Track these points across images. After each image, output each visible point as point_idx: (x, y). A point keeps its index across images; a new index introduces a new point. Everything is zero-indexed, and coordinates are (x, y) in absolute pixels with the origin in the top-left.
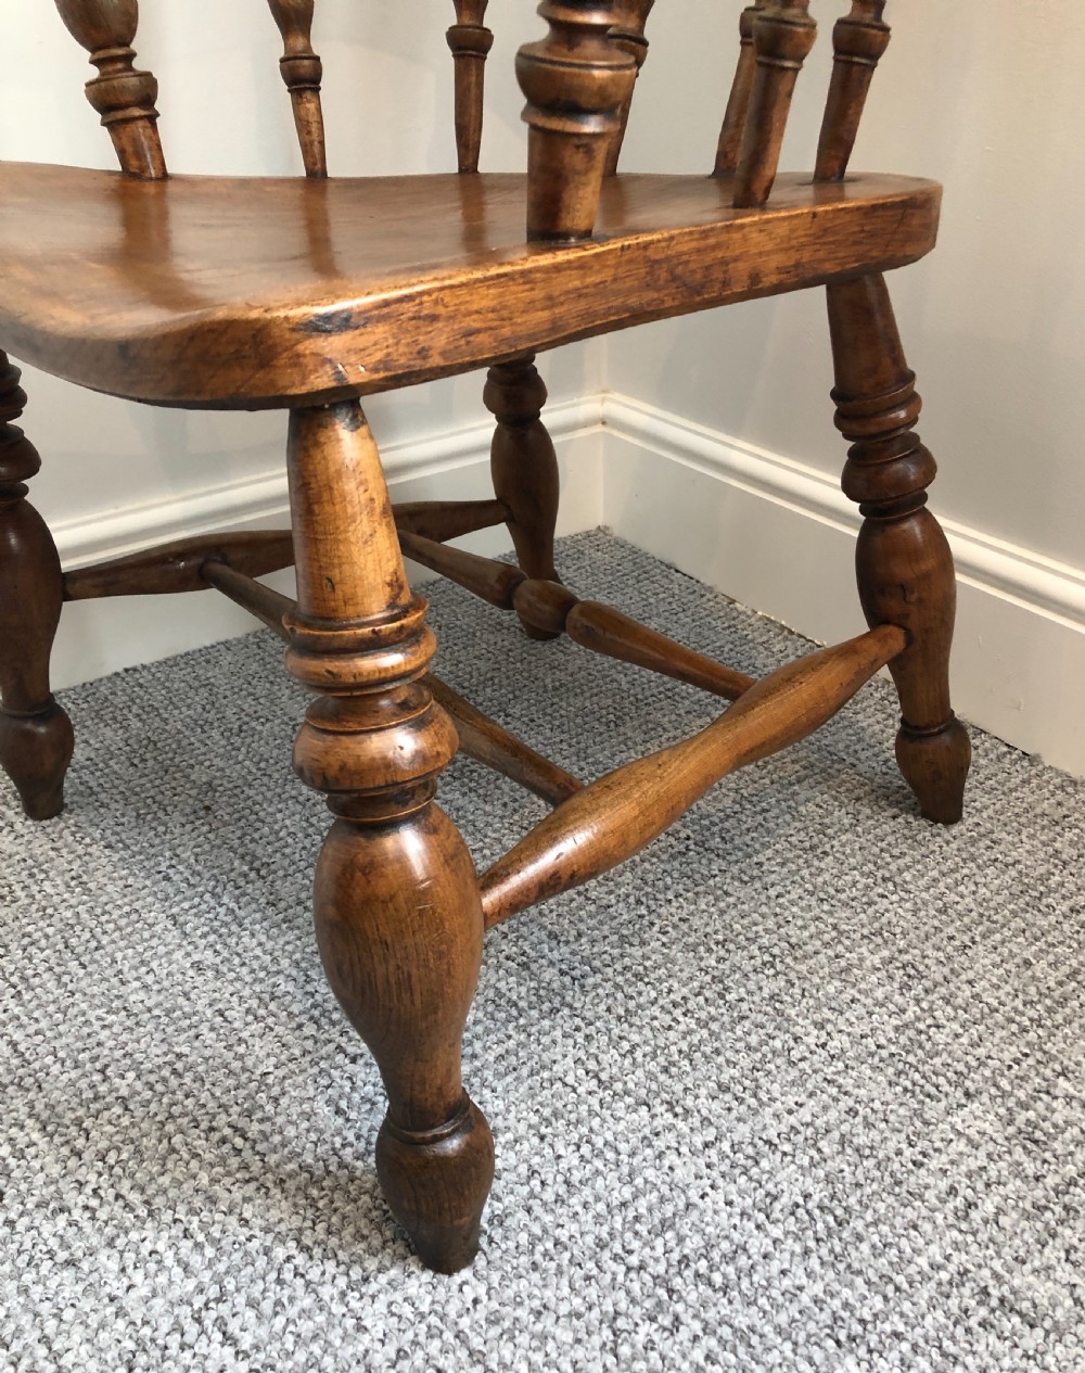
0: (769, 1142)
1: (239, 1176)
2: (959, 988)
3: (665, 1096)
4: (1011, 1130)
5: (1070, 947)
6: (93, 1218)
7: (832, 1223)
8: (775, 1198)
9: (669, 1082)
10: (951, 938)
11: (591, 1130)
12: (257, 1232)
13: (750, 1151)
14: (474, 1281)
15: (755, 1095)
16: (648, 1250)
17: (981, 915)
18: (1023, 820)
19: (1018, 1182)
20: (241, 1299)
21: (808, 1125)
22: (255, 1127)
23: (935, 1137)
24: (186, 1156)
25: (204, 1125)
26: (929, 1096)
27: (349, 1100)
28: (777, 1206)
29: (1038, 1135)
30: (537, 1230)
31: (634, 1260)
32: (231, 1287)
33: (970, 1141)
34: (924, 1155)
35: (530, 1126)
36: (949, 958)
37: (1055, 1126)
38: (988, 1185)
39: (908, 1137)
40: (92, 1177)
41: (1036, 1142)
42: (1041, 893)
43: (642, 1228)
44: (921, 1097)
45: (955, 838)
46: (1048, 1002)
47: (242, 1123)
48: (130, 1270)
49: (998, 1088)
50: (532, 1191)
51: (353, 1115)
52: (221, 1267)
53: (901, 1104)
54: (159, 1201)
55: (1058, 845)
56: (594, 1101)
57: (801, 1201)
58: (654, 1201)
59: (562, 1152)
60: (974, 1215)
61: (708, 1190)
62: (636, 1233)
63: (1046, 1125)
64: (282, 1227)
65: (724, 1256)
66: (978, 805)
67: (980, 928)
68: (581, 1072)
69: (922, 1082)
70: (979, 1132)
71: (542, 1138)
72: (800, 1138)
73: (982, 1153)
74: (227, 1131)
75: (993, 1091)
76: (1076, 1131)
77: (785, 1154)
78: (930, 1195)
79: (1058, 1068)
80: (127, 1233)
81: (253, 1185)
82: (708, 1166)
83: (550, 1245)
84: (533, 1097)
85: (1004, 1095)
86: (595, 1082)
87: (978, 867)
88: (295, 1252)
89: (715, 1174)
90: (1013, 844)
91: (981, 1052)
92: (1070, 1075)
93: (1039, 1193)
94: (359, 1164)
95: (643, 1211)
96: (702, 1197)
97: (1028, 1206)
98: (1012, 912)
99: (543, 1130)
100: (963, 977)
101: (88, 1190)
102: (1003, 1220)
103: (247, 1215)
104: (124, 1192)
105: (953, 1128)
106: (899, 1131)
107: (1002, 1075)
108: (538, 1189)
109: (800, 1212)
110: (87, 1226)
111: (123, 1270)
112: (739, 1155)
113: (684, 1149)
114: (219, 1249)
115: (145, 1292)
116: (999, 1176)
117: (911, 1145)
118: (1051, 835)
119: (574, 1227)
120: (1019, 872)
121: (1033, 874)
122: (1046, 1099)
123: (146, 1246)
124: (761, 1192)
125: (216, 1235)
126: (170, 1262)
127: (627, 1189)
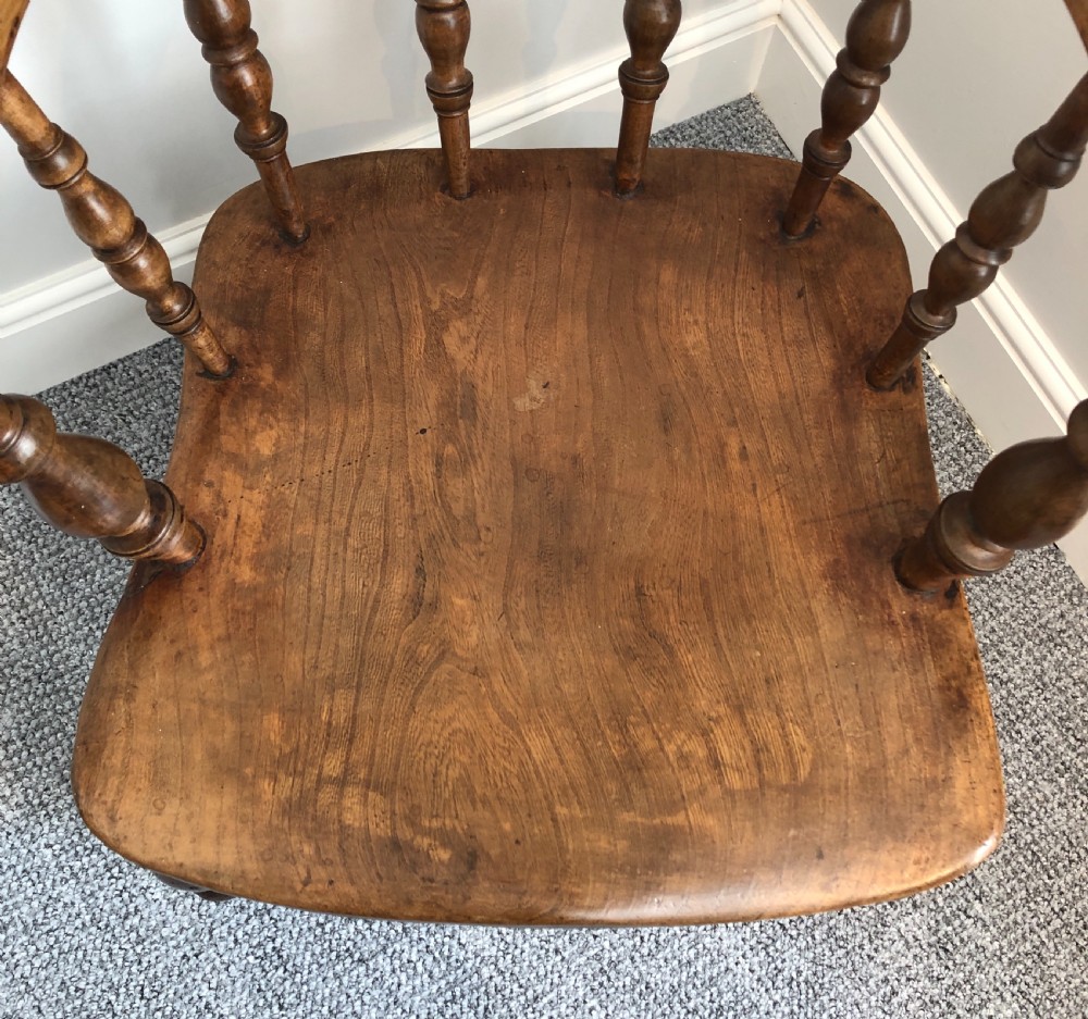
0: (782, 926)
4: (934, 939)
5: (1020, 777)
7: (810, 996)
8: (780, 970)
12: (470, 955)
14: (598, 1008)
16: (700, 999)
18: (1029, 630)
19: (927, 981)
20: (465, 1003)
23: (886, 937)
28: (780, 977)
29: (949, 947)
30: (637, 977)
31: (691, 1005)
32: (458, 994)
33: (907, 942)
34: (876, 950)
37: (962, 940)
38: (908, 979)
39: (870, 935)
41: (946, 951)
42: (1018, 717)
43: (698, 983)
48: (398, 972)
49: (935, 902)
50: (635, 946)
52: (451, 979)
55: (1046, 664)
57: (794, 975)
58: (708, 962)
60: (895, 1000)
61: (741, 959)
63: (957, 941)
64: (486, 954)
65: (744, 1009)
66: (1000, 605)
70: (914, 937)
72: (802, 926)
73: (910, 956)
75: (932, 906)
76: (973, 946)
77: (791, 937)
78: (871, 983)
79: (977, 892)
80: (393, 944)
82: (743, 940)
83: (643, 987)
85: (939, 909)
88: (494, 974)
89: (747, 947)
90: (1014, 658)
92: (984, 900)
93: (937, 991)
95: (700, 969)
96: (737, 964)
97: (927, 1000)
102: (911, 1006)
103: (463, 941)
105: (899, 931)
106: (866, 930)
107: (941, 893)
108: (638, 944)
109: (794, 983)
110: (368, 933)
111: (394, 971)
112: (764, 935)
114: (449, 964)
115: (409, 989)
116: (917, 974)
117: (871, 942)
118: (1045, 652)
119: (658, 976)
120: (1009, 692)
121: (1019, 695)
122: (963, 917)
123: (405, 956)
124: (773, 966)
125: (446, 953)
126: (420, 968)
127: (693, 952)
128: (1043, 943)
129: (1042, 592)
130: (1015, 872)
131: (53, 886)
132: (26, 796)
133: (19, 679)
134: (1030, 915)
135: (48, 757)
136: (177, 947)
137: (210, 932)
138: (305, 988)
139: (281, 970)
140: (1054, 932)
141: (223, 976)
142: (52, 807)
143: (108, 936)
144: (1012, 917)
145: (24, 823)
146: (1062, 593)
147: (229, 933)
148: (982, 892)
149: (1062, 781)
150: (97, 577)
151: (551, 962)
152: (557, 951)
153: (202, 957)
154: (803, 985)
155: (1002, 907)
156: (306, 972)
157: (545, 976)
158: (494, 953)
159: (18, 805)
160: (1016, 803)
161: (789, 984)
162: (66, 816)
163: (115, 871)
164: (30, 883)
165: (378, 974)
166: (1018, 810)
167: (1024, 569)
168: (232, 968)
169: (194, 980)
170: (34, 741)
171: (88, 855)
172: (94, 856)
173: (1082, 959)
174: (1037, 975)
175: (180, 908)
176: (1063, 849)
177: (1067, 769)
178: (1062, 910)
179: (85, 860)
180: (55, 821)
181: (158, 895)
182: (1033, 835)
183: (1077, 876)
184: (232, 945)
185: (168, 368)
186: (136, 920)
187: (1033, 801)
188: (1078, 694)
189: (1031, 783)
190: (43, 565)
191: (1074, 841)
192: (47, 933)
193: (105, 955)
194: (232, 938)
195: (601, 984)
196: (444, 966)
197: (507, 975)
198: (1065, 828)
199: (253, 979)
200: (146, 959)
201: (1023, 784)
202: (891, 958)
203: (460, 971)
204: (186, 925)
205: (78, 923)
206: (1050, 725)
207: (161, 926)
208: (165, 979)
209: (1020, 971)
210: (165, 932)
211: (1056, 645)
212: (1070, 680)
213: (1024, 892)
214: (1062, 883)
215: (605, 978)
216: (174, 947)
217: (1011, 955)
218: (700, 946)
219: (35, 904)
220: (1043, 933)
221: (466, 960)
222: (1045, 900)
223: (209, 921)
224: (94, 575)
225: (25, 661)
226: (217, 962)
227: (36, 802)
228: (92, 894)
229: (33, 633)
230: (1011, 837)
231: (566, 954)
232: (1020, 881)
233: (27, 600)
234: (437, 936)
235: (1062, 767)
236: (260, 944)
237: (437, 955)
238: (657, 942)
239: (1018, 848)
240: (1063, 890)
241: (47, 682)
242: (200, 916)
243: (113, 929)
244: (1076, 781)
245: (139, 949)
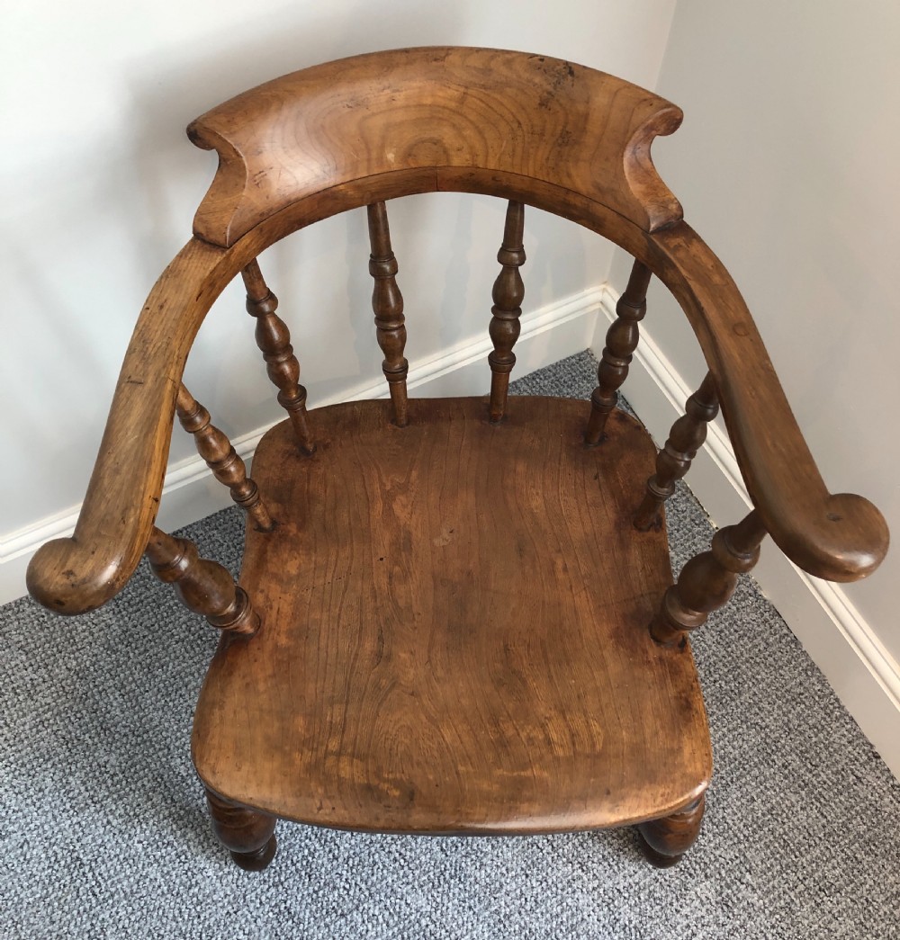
0: (618, 890)
1: (404, 880)
2: (718, 812)
3: (580, 860)
4: (720, 898)
5: (775, 791)
6: (348, 894)
8: (618, 920)
9: (582, 851)
10: (722, 778)
11: (547, 874)
12: (413, 911)
13: (611, 894)
15: (617, 864)
17: (740, 763)
18: (779, 693)
19: (715, 926)
21: (637, 884)
22: (408, 853)
23: (687, 898)
24: (381, 867)
25: (387, 850)
26: (691, 875)
27: (447, 844)
28: (618, 925)
29: (730, 904)
30: (523, 924)
33: (702, 901)
34: (681, 906)
35: (522, 869)
36: (718, 791)
37: (738, 899)
38: (703, 925)
39: (677, 897)
40: (344, 872)
41: (728, 906)
42: (773, 751)
43: (564, 929)
44: (687, 875)
45: (741, 704)
46: (755, 826)
47: (403, 851)
48: (366, 922)
49: (720, 874)
50: (521, 904)
51: (448, 853)
52: (401, 927)
53: (677, 878)
54: (373, 889)
55: (791, 716)
56: (550, 859)
57: (628, 923)
58: (570, 915)
59: (534, 885)
61: (592, 913)
62: (561, 930)
63: (734, 899)
64: (424, 910)
66: (759, 677)
67: (738, 773)
68: (545, 841)
69: (689, 866)
70: (706, 897)
71: (527, 876)
72: (632, 891)
73: (704, 910)
74: (397, 855)
75: (718, 876)
76: (746, 903)
77: (625, 898)
78: (678, 928)
79: (748, 867)
80: (362, 904)
81: (411, 886)
82: (593, 900)
83: (527, 931)
84: (524, 852)
85: (722, 879)
86: (550, 847)
87: (747, 727)
88: (429, 923)
89: (595, 905)
90: (769, 712)
91: (718, 853)
92: (752, 872)
93: (722, 933)
94: (452, 881)
95: (565, 919)
96: (589, 916)
98: (755, 763)
99: (529, 872)
100: (721, 806)
101: (344, 880)
103: (409, 902)
104: (358, 883)
105: (696, 893)
106: (674, 893)
107: (723, 868)
108: (524, 903)
109: (627, 928)
110: (346, 897)
111: (364, 922)
112: (606, 896)
113: (584, 890)
114: (399, 917)
115: (374, 934)
116: (709, 922)
117: (677, 900)
118: (790, 708)
119: (537, 924)
120: (766, 734)
121: (773, 736)
122: (738, 883)
123: (371, 912)
124: (613, 917)
125: (398, 910)
126: (381, 920)
127: (559, 908)
128: (792, 901)
129: (787, 668)
130: (772, 853)
131: (143, 869)
132: (126, 810)
133: (120, 734)
134: (783, 882)
135: (139, 784)
136: (223, 907)
137: (244, 897)
138: (306, 933)
139: (290, 922)
140: (800, 893)
141: (253, 926)
142: (142, 816)
143: (179, 900)
144: (771, 883)
145: (124, 827)
146: (801, 668)
147: (257, 898)
148: (751, 867)
149: (803, 793)
150: (170, 668)
151: (467, 915)
152: (470, 908)
153: (239, 913)
154: (633, 930)
155: (764, 877)
156: (306, 923)
157: (463, 924)
158: (429, 909)
159: (120, 816)
160: (773, 808)
161: (624, 929)
162: (151, 823)
163: (183, 857)
164: (128, 866)
165: (353, 924)
166: (774, 812)
167: (775, 653)
168: (259, 920)
169: (234, 929)
170: (130, 774)
171: (166, 848)
172: (169, 848)
173: (819, 912)
174: (789, 922)
175: (224, 882)
176: (804, 838)
177: (806, 785)
178: (805, 879)
179: (163, 851)
180: (144, 826)
181: (210, 873)
182: (784, 829)
183: (814, 856)
184: (258, 905)
185: (215, 532)
186: (196, 890)
187: (783, 806)
188: (812, 735)
189: (782, 795)
190: (135, 660)
191: (811, 832)
192: (139, 899)
193: (177, 912)
194: (258, 901)
195: (499, 930)
196: (396, 919)
197: (438, 924)
198: (805, 824)
199: (272, 928)
200: (203, 915)
201: (777, 795)
202: (691, 911)
203: (407, 922)
204: (229, 893)
205: (159, 892)
206: (794, 755)
207: (212, 893)
208: (215, 928)
209: (777, 919)
210: (215, 897)
211: (797, 704)
212: (807, 726)
213: (779, 867)
214: (804, 860)
215: (502, 926)
216: (221, 907)
217: (771, 909)
218: (564, 904)
219: (132, 880)
220: (792, 894)
221: (411, 914)
222: (793, 872)
223: (244, 890)
224: (168, 666)
225: (124, 723)
226: (249, 917)
227: (132, 813)
228: (168, 872)
229: (129, 704)
230: (769, 830)
231: (476, 910)
232: (776, 859)
233: (125, 683)
234: (392, 898)
235: (803, 784)
236: (276, 905)
237: (391, 911)
238: (536, 901)
239: (774, 837)
240: (805, 865)
241: (138, 736)
242: (238, 886)
243: (182, 896)
244: (813, 793)
245: (198, 908)
